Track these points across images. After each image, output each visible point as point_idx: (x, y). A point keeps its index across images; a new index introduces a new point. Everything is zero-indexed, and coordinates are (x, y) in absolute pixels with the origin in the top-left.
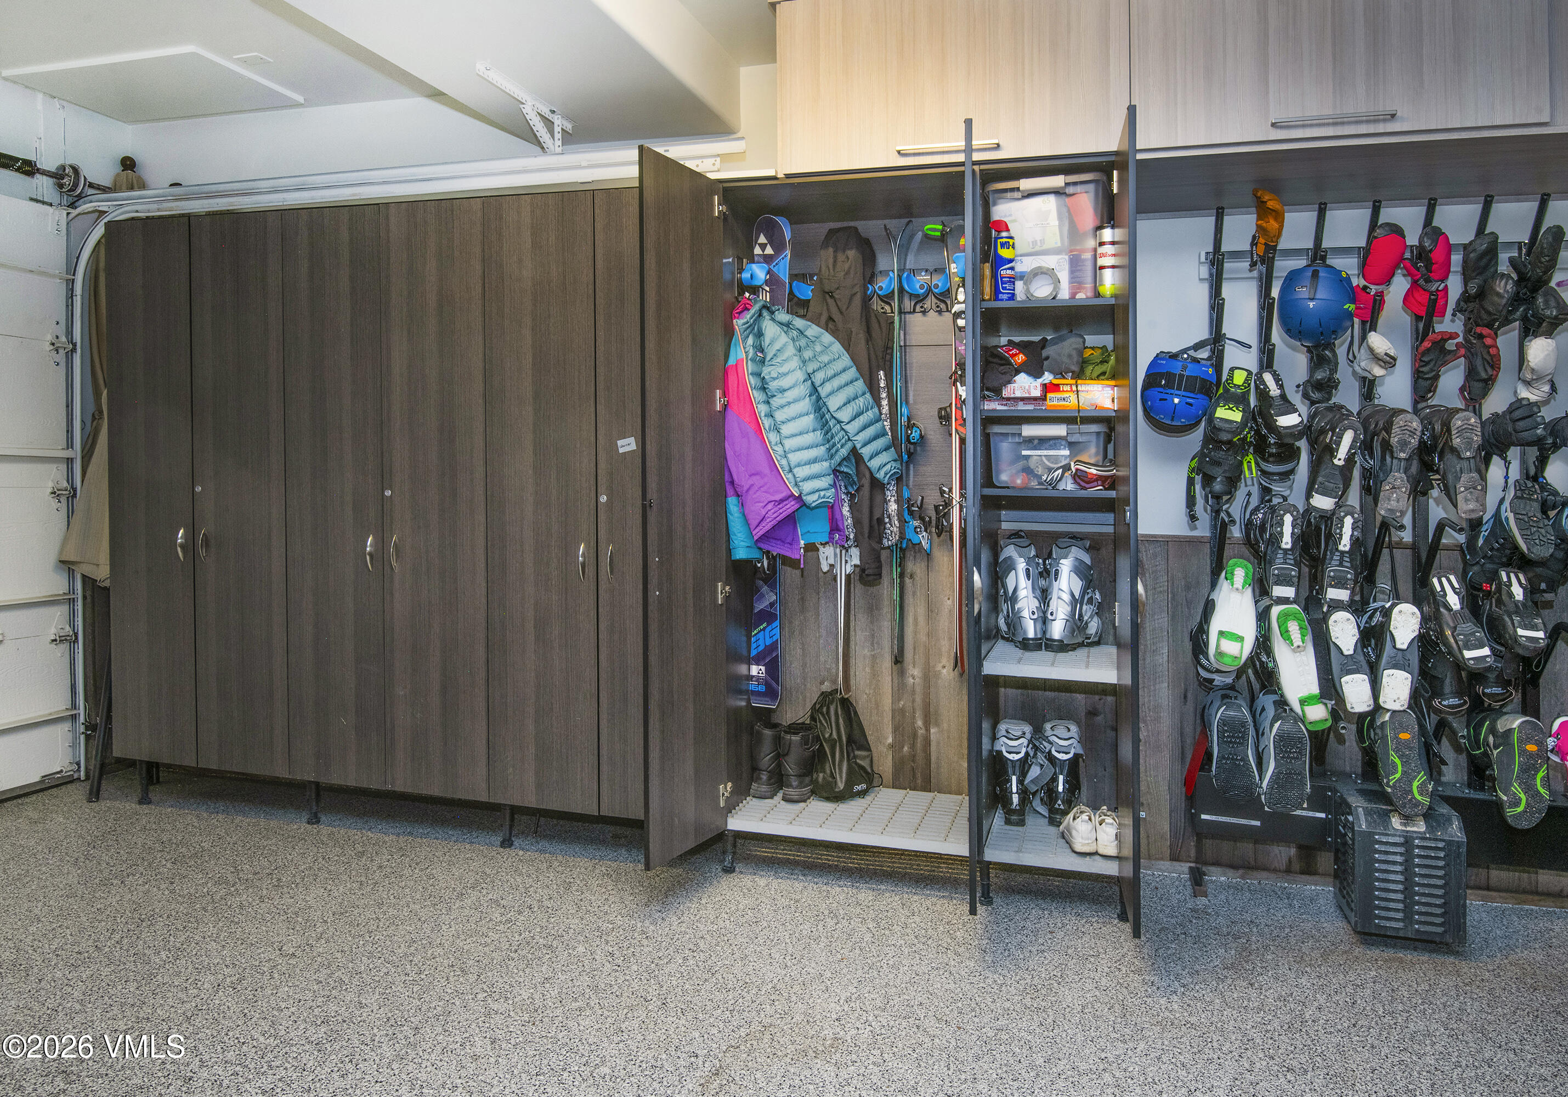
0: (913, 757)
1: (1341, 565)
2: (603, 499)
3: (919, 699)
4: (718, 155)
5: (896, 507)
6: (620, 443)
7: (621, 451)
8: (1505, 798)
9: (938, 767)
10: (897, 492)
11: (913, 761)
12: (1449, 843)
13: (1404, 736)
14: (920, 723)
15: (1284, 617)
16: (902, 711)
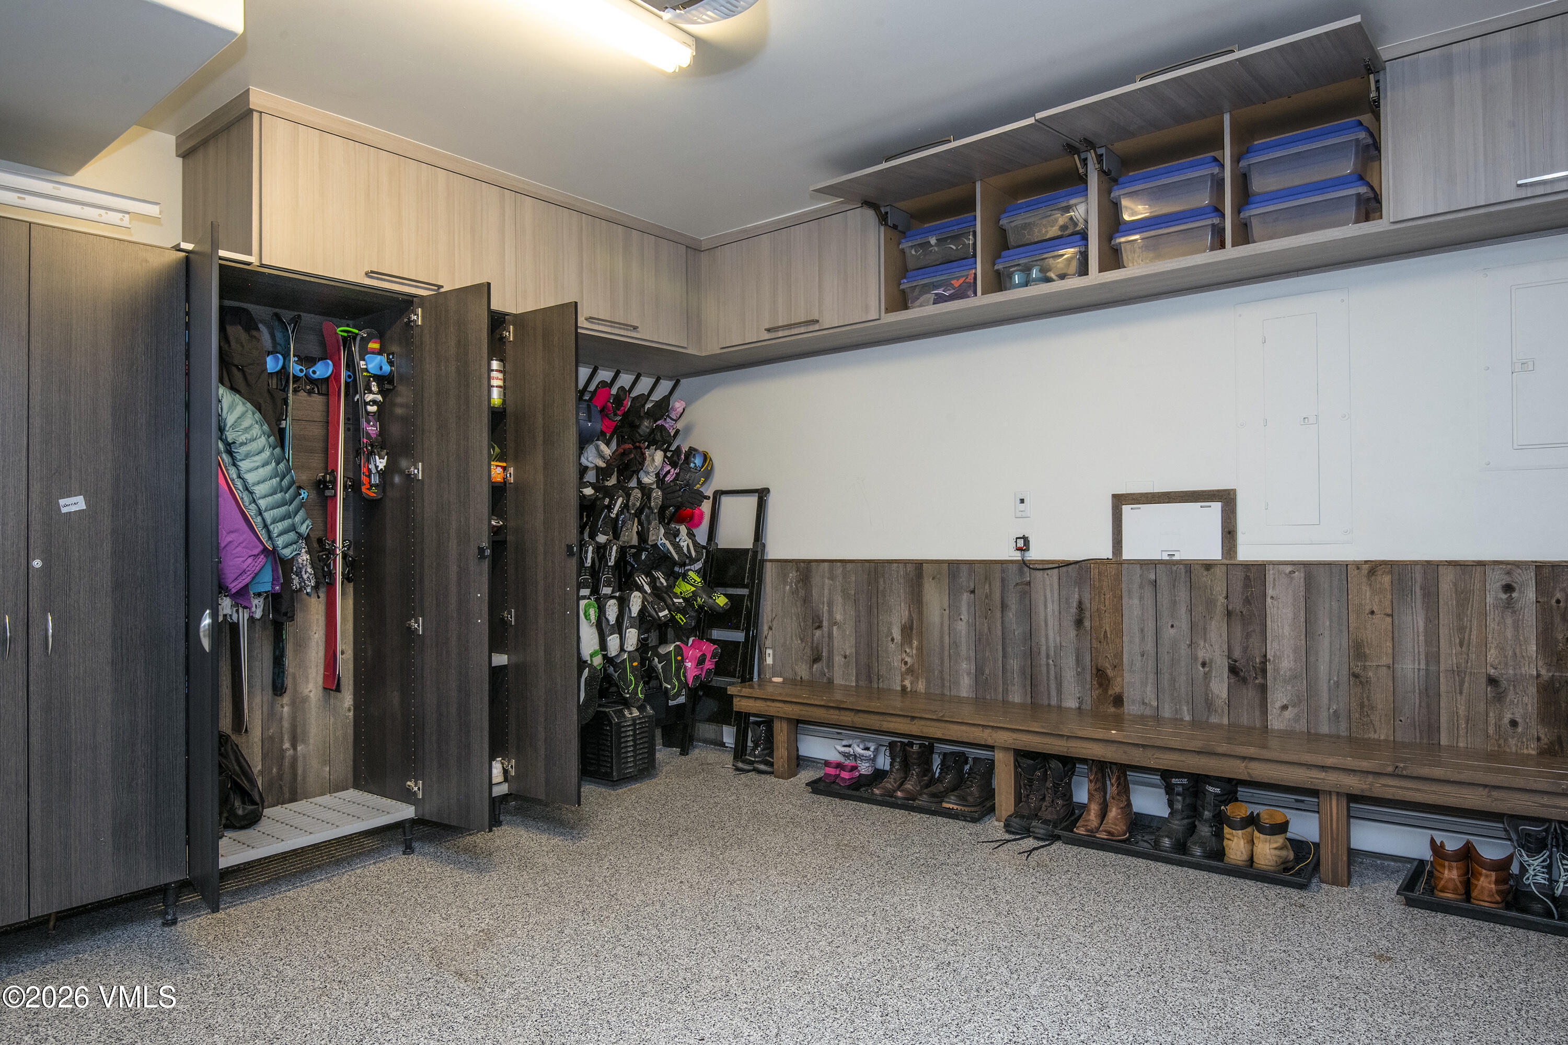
0: (280, 776)
1: (608, 574)
2: (37, 563)
3: (286, 724)
4: (129, 213)
5: (308, 557)
6: (62, 502)
7: (64, 510)
8: (669, 687)
9: (304, 778)
10: (306, 544)
11: (281, 780)
12: (649, 717)
13: (635, 664)
14: (287, 745)
15: (587, 607)
16: (272, 738)
